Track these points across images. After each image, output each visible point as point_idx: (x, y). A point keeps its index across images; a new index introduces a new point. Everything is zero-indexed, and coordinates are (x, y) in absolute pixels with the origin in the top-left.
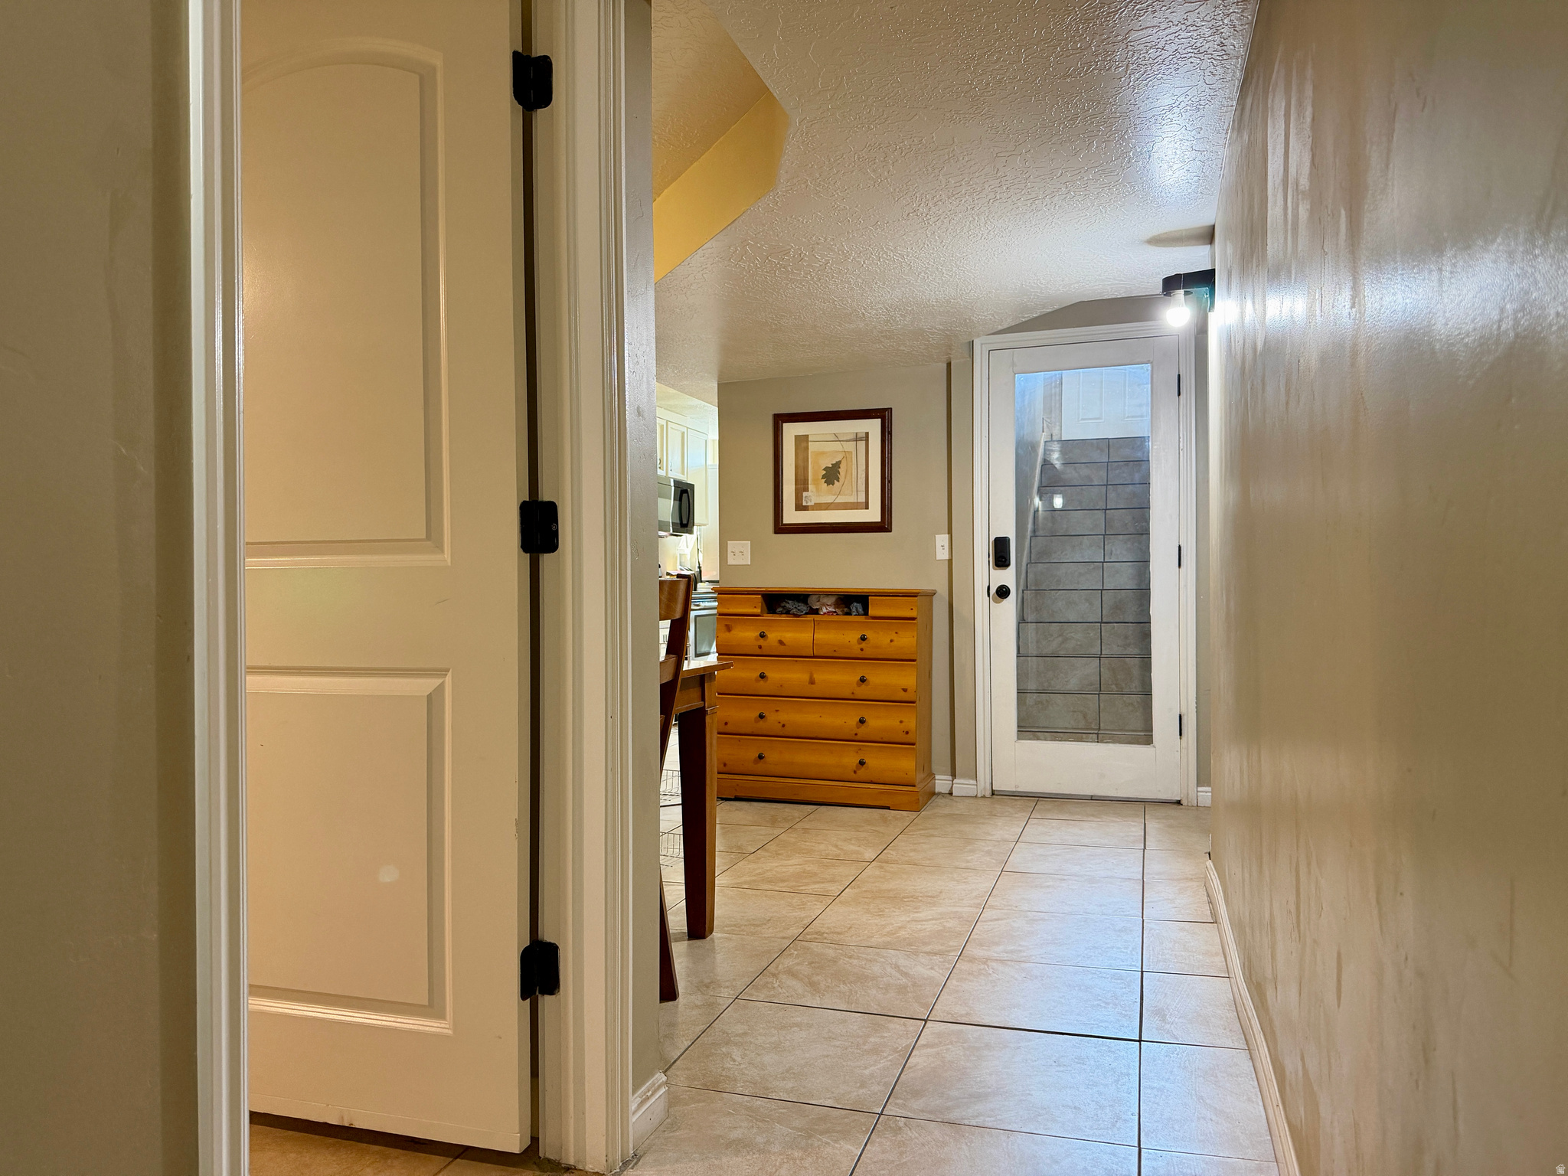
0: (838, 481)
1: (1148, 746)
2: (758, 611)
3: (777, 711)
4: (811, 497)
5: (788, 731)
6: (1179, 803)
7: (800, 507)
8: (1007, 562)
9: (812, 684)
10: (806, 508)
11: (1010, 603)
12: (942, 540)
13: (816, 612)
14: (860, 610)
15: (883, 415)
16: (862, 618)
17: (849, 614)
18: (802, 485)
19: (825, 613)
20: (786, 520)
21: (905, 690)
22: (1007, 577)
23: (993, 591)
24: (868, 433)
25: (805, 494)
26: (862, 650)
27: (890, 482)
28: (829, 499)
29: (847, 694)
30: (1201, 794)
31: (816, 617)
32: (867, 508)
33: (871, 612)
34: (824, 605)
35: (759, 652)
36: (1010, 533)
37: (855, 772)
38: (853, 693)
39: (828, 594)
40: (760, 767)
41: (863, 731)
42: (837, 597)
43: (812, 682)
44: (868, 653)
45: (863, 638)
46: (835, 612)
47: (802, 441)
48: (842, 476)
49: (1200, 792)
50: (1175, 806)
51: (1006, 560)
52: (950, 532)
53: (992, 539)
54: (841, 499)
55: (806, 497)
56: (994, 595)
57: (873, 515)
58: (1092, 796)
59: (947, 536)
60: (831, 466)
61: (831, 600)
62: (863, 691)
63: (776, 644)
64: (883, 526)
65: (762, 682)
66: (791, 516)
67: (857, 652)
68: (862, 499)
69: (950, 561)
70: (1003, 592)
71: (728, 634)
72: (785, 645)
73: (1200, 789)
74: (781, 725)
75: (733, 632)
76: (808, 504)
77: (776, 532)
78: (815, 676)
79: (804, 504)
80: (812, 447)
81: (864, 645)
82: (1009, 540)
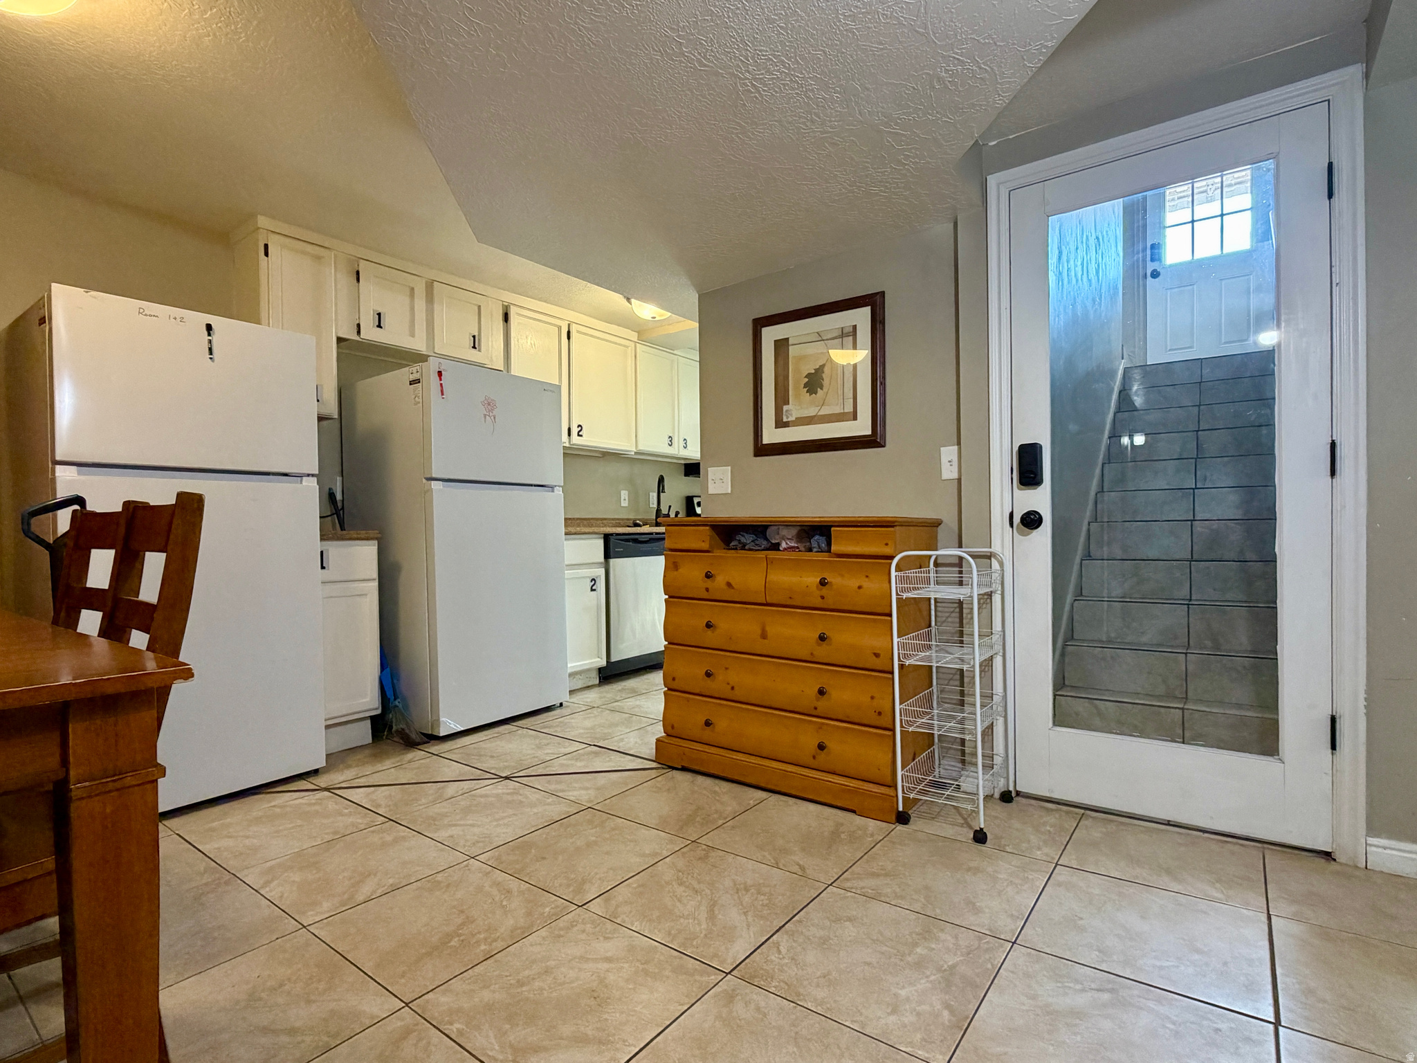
0: (822, 389)
1: (1270, 758)
2: (705, 546)
3: (727, 669)
4: (793, 410)
5: (738, 694)
6: (1328, 855)
7: (780, 424)
8: (1038, 477)
9: (764, 638)
10: (786, 425)
11: (1043, 537)
12: (949, 453)
13: (776, 547)
14: (823, 545)
15: (875, 302)
16: (824, 557)
17: (810, 550)
18: (782, 398)
19: (785, 549)
20: (766, 440)
21: (877, 655)
22: (1040, 499)
23: (1017, 520)
24: (856, 326)
25: (785, 408)
26: (823, 597)
27: (883, 384)
28: (812, 412)
29: (804, 654)
30: (1374, 849)
31: (772, 554)
32: (855, 418)
33: (834, 548)
34: (783, 538)
35: (705, 595)
36: (1043, 437)
37: (814, 757)
38: (812, 654)
39: (787, 524)
40: (707, 734)
41: (823, 705)
42: (799, 528)
43: (764, 636)
44: (830, 603)
45: (823, 583)
46: (798, 548)
47: (781, 346)
48: (826, 383)
49: (1371, 845)
50: (1321, 862)
51: (1036, 475)
52: (959, 443)
53: (1016, 449)
54: (825, 411)
55: (787, 411)
56: (1018, 525)
57: (862, 427)
58: (1169, 821)
59: (956, 447)
60: (813, 371)
61: (793, 532)
62: (822, 652)
63: (723, 586)
64: (872, 441)
65: (709, 632)
66: (771, 435)
67: (818, 602)
68: (849, 408)
69: (959, 480)
70: (1031, 521)
71: (675, 573)
72: (733, 588)
73: (1371, 840)
74: (729, 687)
75: (680, 570)
76: (789, 420)
77: (756, 455)
78: (768, 629)
79: (785, 420)
80: (792, 351)
81: (825, 591)
82: (1041, 447)
